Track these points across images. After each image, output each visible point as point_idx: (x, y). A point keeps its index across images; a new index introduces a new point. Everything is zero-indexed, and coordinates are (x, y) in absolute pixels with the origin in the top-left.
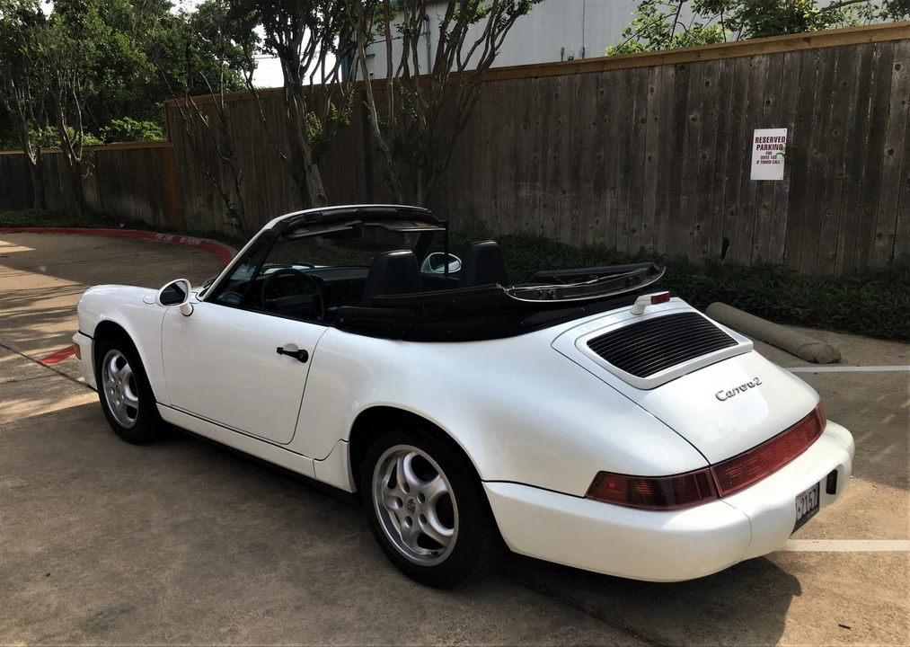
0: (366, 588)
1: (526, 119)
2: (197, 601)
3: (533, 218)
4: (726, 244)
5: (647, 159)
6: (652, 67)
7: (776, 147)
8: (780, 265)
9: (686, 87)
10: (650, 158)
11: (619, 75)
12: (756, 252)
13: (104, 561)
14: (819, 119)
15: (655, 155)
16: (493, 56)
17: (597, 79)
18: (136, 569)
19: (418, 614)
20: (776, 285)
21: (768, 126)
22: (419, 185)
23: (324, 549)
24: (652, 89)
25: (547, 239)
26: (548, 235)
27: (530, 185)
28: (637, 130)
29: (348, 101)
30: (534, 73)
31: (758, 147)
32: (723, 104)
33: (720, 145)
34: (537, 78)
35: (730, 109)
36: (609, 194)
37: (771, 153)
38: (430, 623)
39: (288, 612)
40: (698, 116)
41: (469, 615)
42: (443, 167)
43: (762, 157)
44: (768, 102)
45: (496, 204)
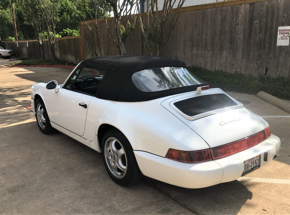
0: (100, 185)
1: (196, 25)
2: (45, 185)
3: (197, 60)
4: (267, 70)
5: (238, 38)
6: (241, 4)
7: (286, 33)
8: (287, 78)
9: (253, 11)
10: (239, 38)
11: (229, 7)
12: (278, 73)
13: (22, 170)
15: (242, 37)
16: (183, 3)
17: (221, 9)
18: (31, 173)
19: (114, 194)
20: (285, 85)
21: (283, 25)
22: (158, 49)
23: (92, 171)
24: (241, 13)
25: (202, 68)
26: (203, 66)
27: (197, 49)
28: (235, 28)
29: (134, 21)
30: (199, 8)
31: (280, 33)
32: (267, 17)
33: (266, 33)
34: (200, 10)
35: (269, 19)
36: (225, 51)
37: (284, 36)
38: (116, 197)
39: (72, 190)
40: (258, 22)
41: (130, 196)
42: (166, 43)
43: (281, 37)
44: (284, 16)
45: (185, 56)
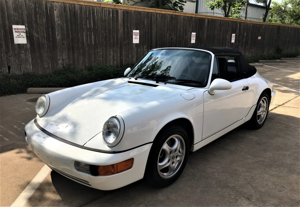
4: (9, 68)
7: (22, 32)
8: (33, 73)
12: (22, 69)
14: (35, 23)
31: (15, 32)
37: (21, 34)
43: (18, 35)
44: (16, 15)
